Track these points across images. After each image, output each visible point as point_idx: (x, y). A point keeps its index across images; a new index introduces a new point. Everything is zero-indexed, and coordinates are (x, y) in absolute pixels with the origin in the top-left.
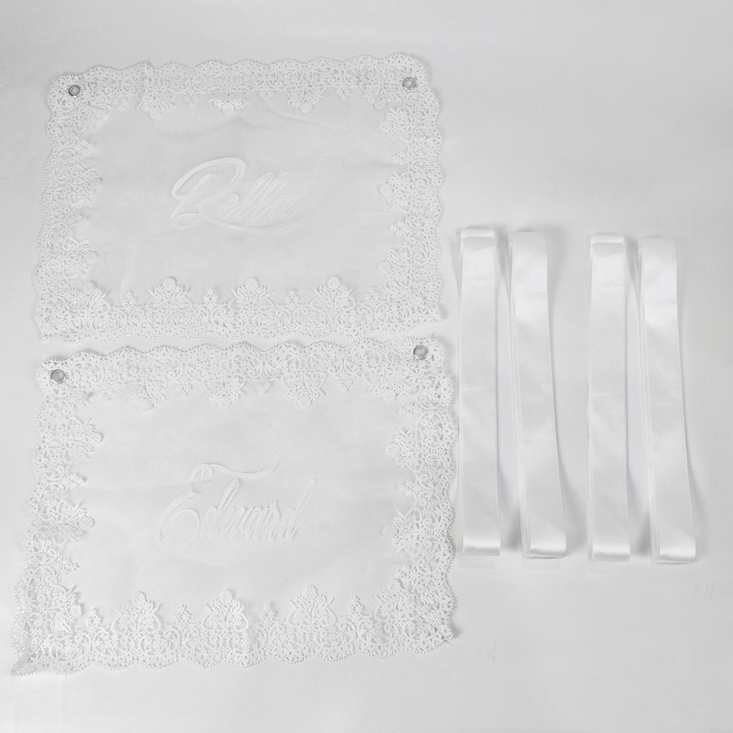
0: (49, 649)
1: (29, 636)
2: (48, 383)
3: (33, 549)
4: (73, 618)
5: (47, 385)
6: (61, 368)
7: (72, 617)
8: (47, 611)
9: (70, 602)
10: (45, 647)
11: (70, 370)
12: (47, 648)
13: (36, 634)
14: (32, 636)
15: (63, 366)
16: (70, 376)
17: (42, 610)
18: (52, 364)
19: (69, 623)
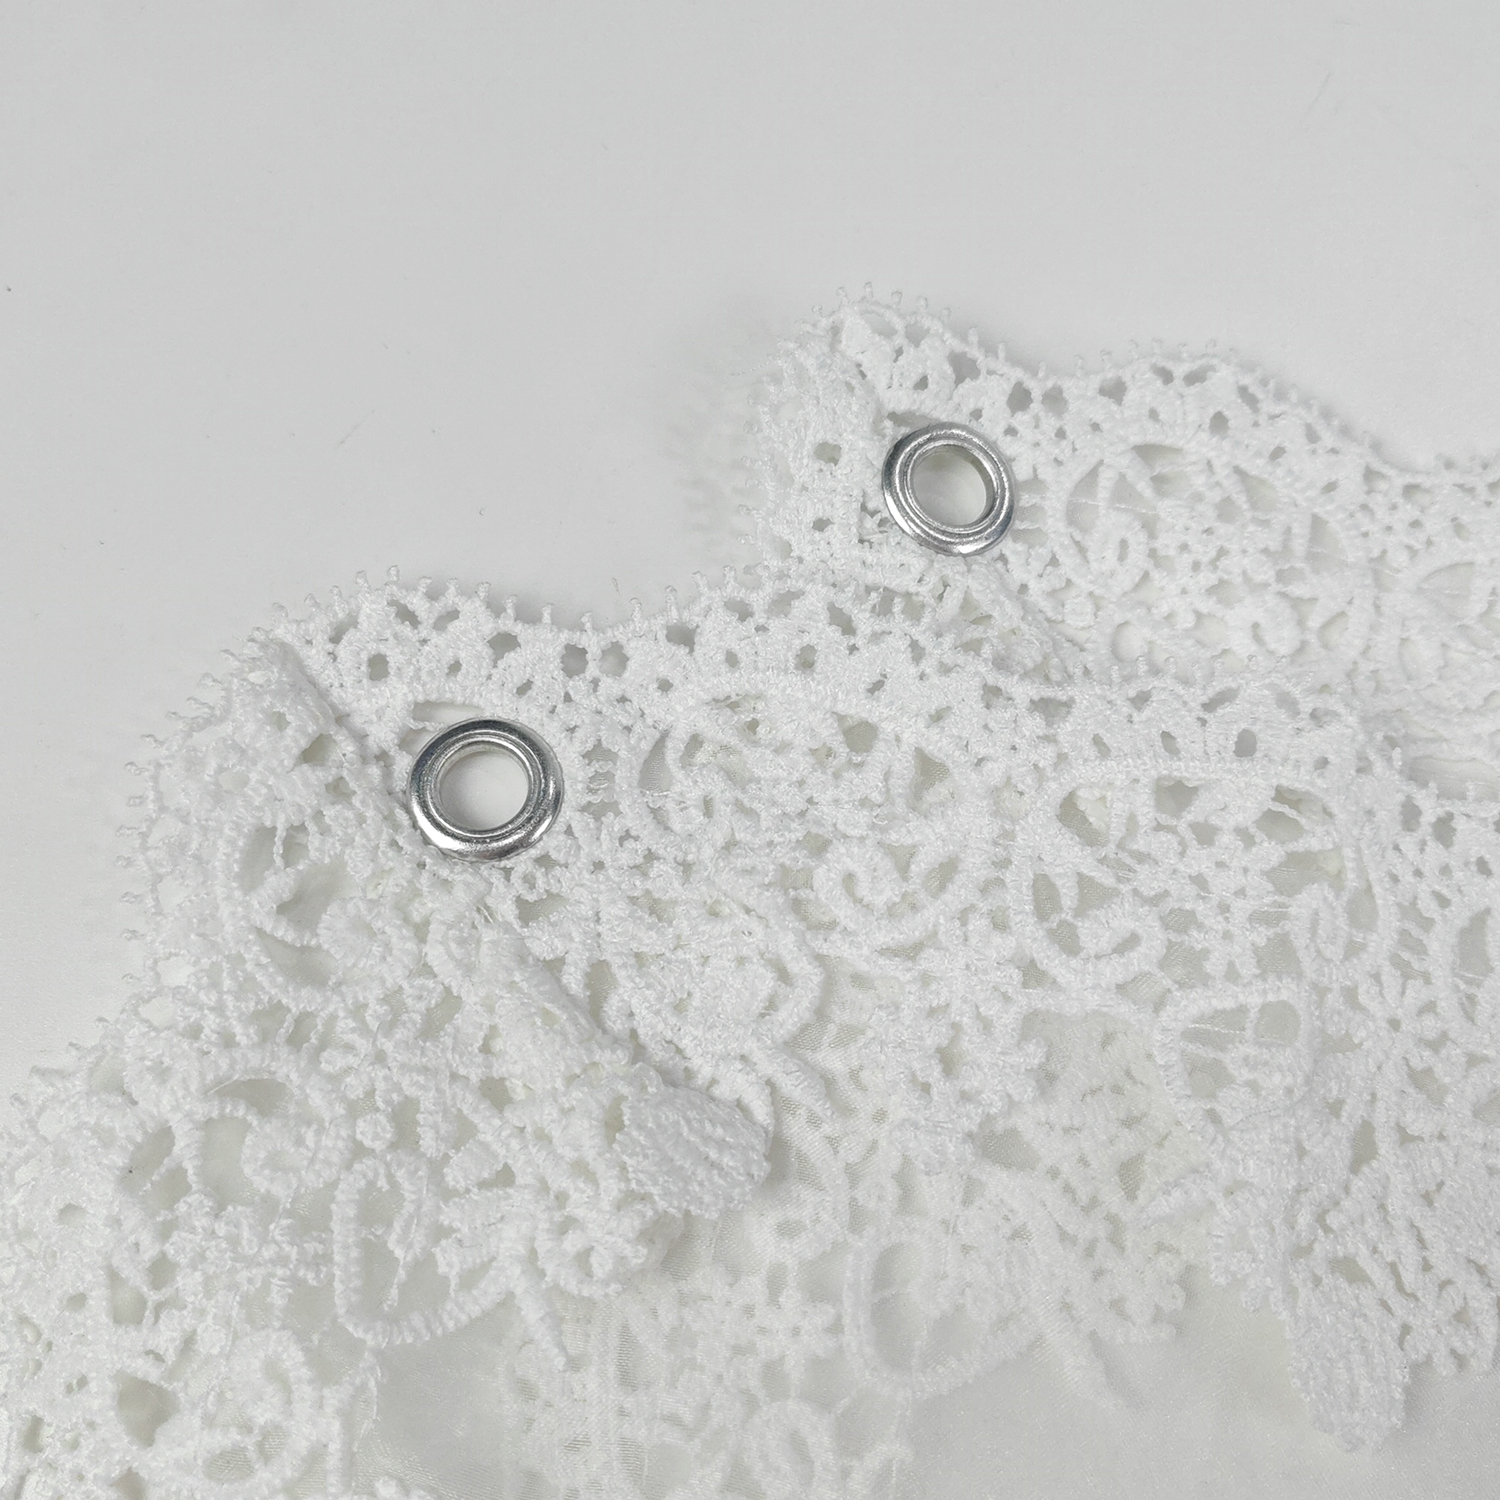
2: (843, 512)
5: (821, 525)
6: (993, 425)
11: (1076, 471)
15: (1021, 419)
16: (1054, 524)
18: (931, 358)
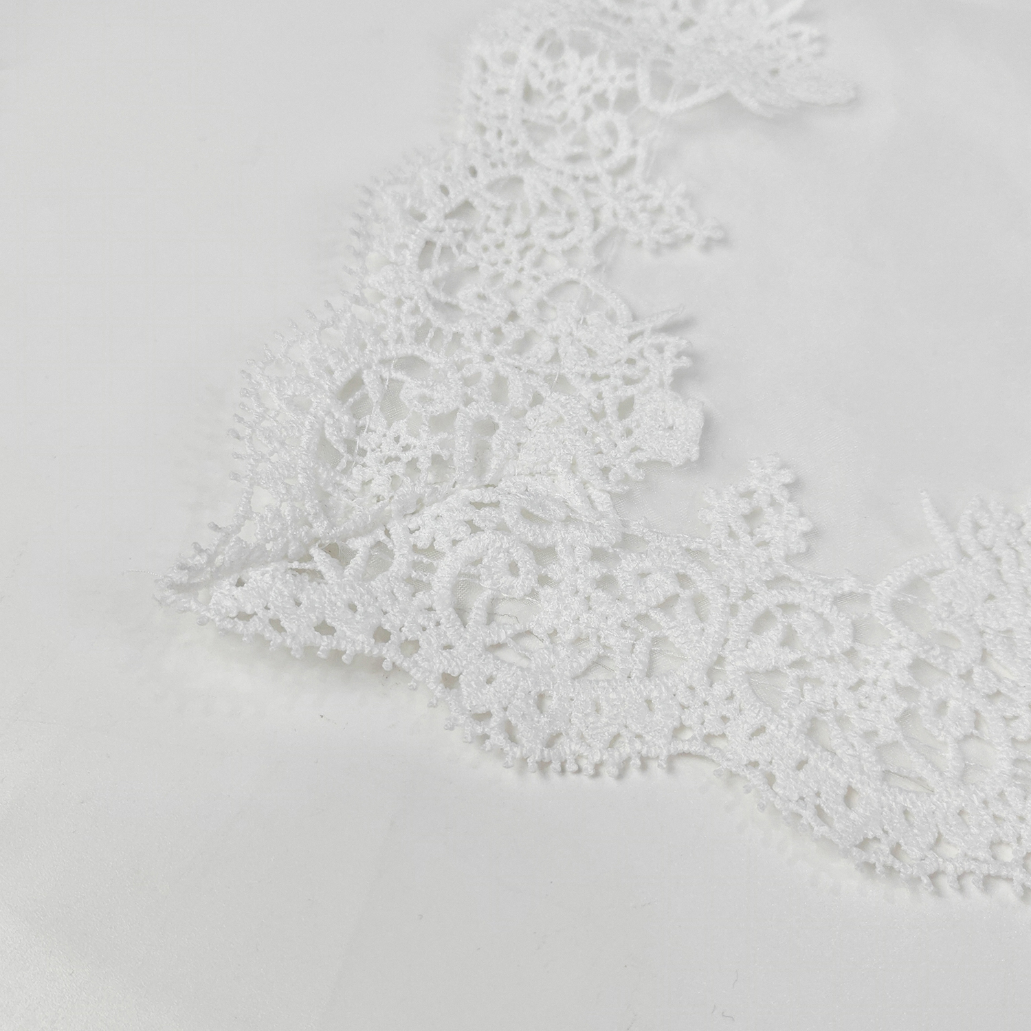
0: (439, 555)
1: (350, 444)
3: (515, 87)
4: (639, 456)
7: (635, 449)
8: (496, 363)
9: (646, 370)
10: (422, 539)
12: (431, 551)
13: (389, 449)
14: (363, 453)
17: (468, 350)
19: (605, 471)
